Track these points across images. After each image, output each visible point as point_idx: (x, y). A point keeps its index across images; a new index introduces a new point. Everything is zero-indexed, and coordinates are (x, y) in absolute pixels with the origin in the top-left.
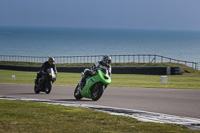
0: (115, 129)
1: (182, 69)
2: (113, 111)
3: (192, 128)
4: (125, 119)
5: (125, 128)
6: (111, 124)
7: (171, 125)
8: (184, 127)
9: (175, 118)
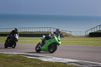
0: (30, 65)
1: (64, 35)
2: (29, 56)
3: (69, 64)
4: (35, 60)
5: (35, 64)
6: (28, 62)
7: (58, 62)
8: (64, 63)
9: (60, 59)
